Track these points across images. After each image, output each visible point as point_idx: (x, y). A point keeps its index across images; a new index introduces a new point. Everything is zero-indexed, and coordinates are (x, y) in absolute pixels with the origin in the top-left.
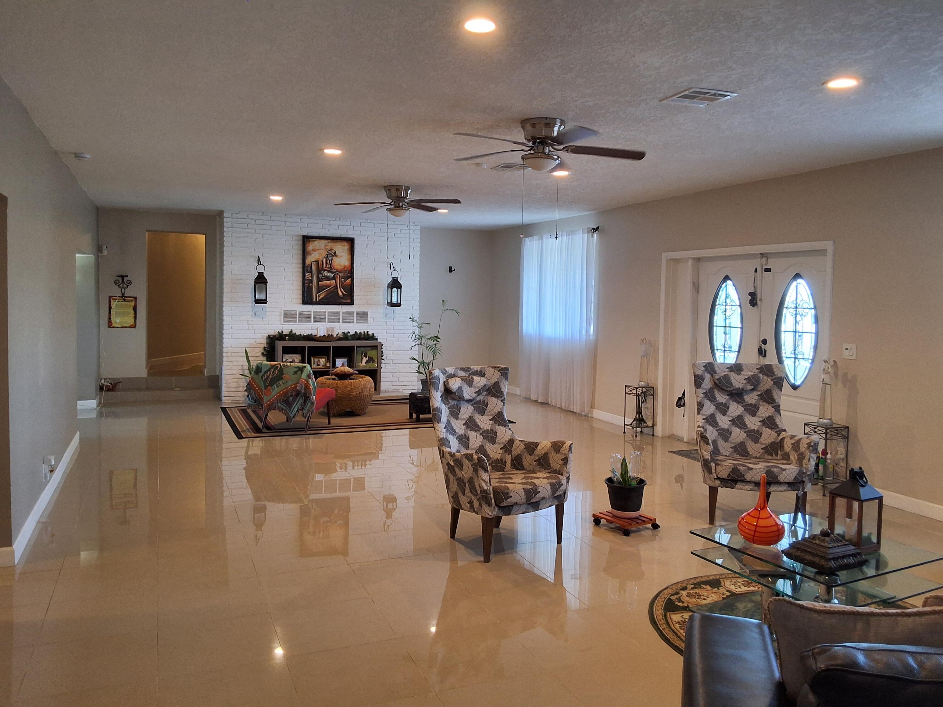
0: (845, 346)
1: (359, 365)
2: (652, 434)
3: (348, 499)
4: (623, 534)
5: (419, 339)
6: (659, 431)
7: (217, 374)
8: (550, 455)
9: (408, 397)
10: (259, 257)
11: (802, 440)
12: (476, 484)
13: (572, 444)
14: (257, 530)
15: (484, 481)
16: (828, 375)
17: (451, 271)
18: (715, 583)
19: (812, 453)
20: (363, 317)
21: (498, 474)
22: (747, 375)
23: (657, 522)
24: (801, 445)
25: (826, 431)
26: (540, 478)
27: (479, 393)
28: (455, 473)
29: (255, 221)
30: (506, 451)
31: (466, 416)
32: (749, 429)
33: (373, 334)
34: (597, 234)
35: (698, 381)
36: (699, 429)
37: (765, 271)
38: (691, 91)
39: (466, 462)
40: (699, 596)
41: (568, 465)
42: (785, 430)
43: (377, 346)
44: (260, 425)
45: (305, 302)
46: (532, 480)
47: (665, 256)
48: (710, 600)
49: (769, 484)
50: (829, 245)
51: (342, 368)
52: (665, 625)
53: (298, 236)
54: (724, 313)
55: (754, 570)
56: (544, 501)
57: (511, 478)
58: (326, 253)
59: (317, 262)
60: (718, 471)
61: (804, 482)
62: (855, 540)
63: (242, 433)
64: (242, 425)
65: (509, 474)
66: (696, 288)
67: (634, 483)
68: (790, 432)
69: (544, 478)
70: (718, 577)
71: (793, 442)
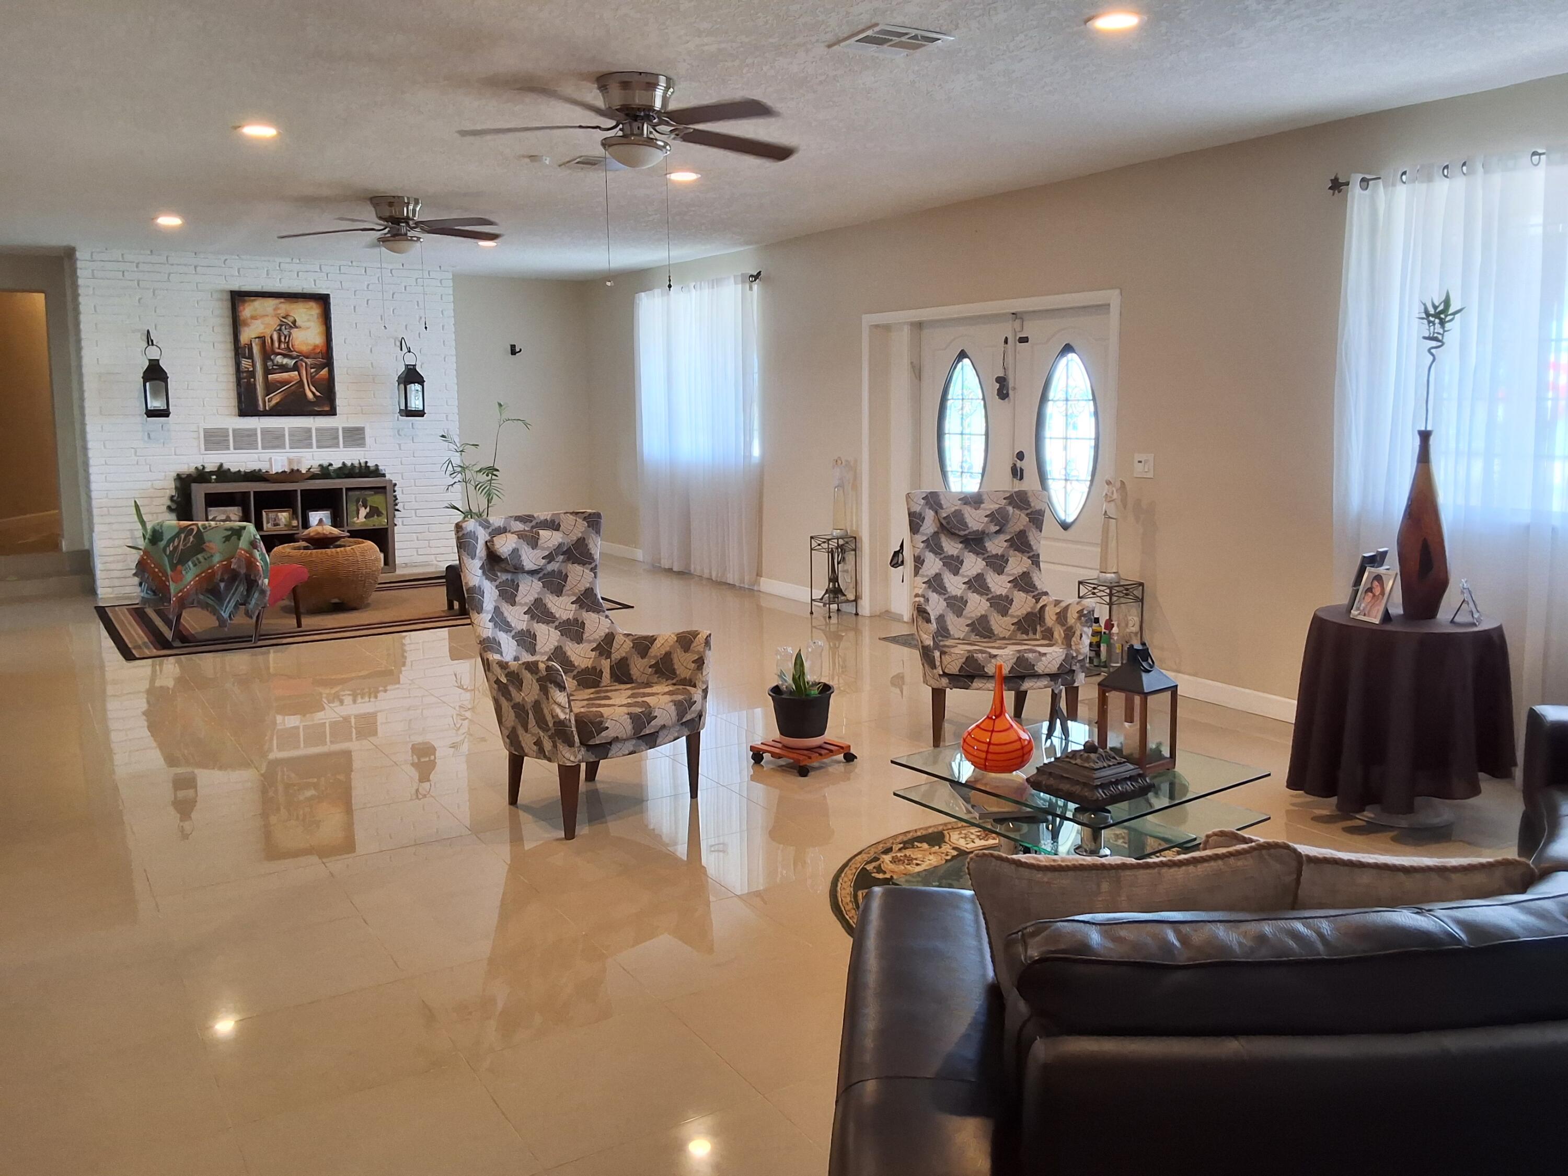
0: (1138, 457)
1: (354, 523)
2: (855, 612)
3: (348, 754)
4: (798, 774)
5: (459, 472)
6: (865, 607)
7: (87, 547)
8: (675, 657)
9: (444, 574)
10: (148, 332)
11: (1071, 606)
12: (546, 711)
13: (710, 635)
14: (181, 820)
15: (559, 705)
16: (1112, 504)
17: (513, 351)
18: (935, 838)
19: (1084, 626)
20: (355, 436)
21: (587, 693)
22: (990, 509)
23: (852, 751)
24: (1069, 615)
25: (1111, 591)
26: (658, 694)
27: (550, 558)
28: (511, 695)
29: (137, 267)
30: (601, 654)
31: (530, 599)
32: (994, 595)
33: (377, 465)
34: (758, 284)
35: (915, 522)
36: (917, 599)
37: (1020, 342)
38: (877, 29)
39: (527, 676)
40: (910, 860)
41: (704, 670)
42: (1046, 594)
43: (384, 488)
44: (169, 634)
45: (243, 413)
46: (644, 699)
47: (869, 319)
48: (927, 866)
49: (1022, 678)
50: (1113, 297)
51: (319, 529)
52: (853, 911)
53: (222, 291)
54: (960, 412)
55: (986, 812)
56: (665, 732)
57: (609, 698)
58: (278, 322)
59: (262, 338)
60: (945, 663)
61: (1074, 671)
62: (1136, 755)
63: (134, 652)
64: (136, 636)
65: (607, 691)
66: (917, 372)
67: (815, 692)
68: (1053, 598)
69: (665, 694)
70: (940, 828)
71: (1058, 611)
